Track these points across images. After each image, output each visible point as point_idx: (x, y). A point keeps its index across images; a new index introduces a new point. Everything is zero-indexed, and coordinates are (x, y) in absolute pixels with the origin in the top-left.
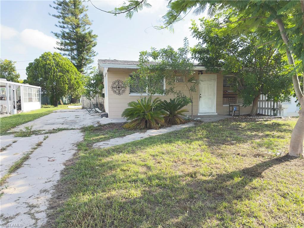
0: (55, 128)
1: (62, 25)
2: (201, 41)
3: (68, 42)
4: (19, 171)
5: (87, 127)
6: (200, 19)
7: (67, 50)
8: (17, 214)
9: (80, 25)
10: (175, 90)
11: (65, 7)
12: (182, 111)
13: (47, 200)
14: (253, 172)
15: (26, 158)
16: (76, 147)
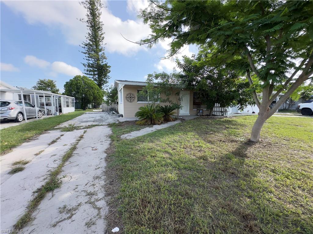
0: (90, 125)
1: (88, 58)
2: (182, 70)
3: (92, 69)
4: (71, 159)
5: (111, 124)
6: (183, 56)
7: (91, 75)
8: (79, 204)
9: (100, 59)
10: (170, 99)
11: (89, 47)
12: (173, 113)
13: (102, 187)
14: (240, 154)
15: (74, 148)
16: (109, 138)
